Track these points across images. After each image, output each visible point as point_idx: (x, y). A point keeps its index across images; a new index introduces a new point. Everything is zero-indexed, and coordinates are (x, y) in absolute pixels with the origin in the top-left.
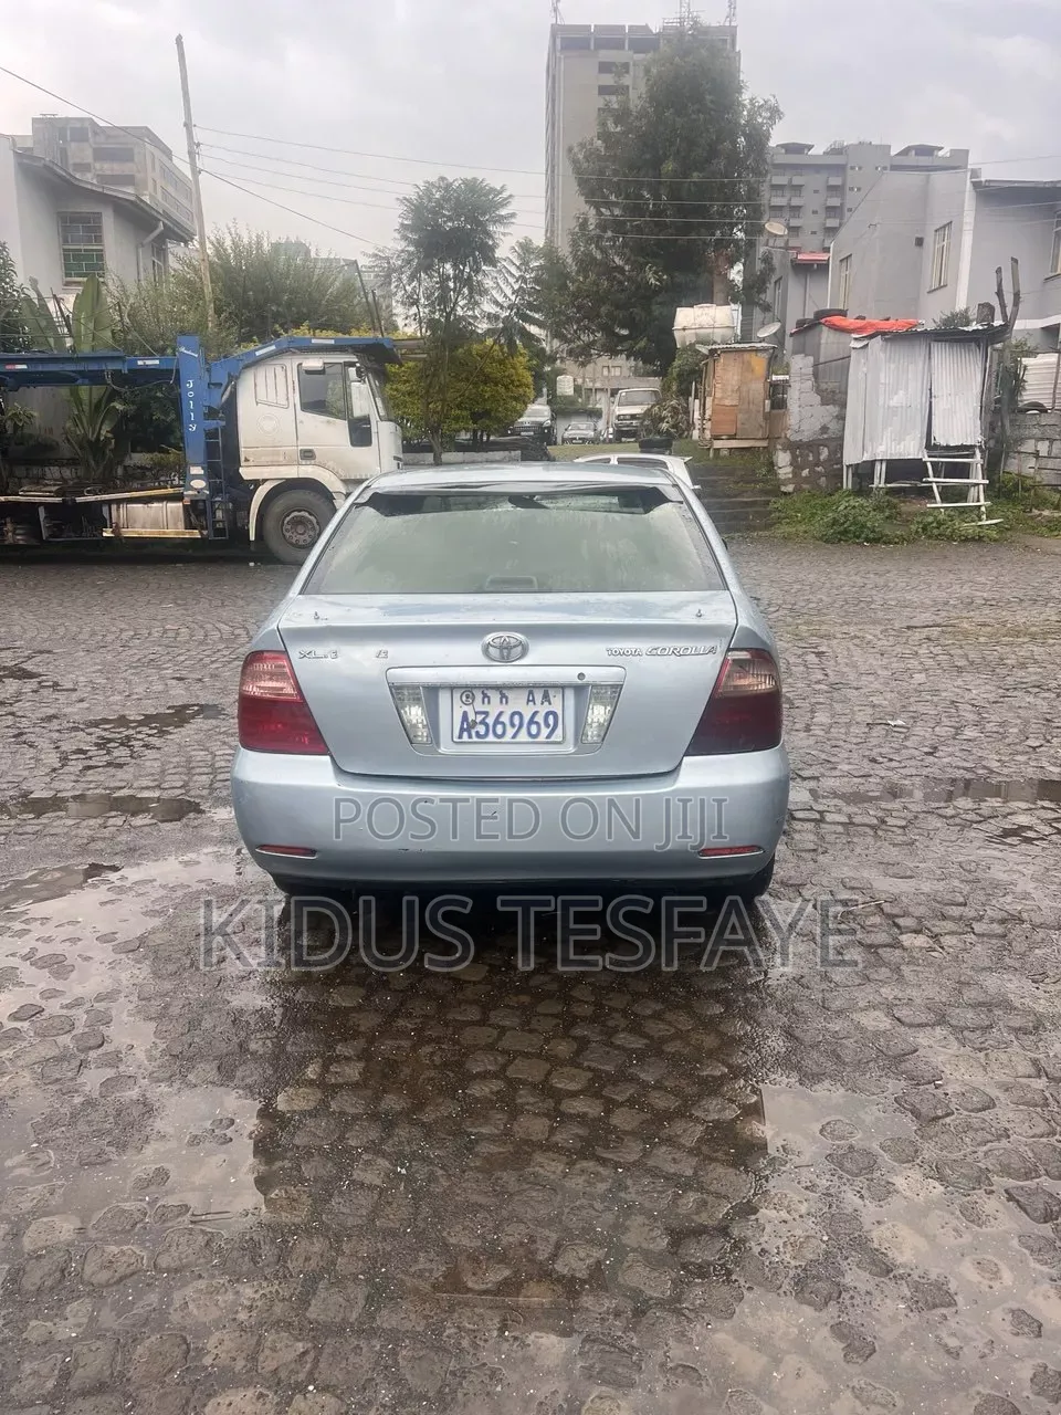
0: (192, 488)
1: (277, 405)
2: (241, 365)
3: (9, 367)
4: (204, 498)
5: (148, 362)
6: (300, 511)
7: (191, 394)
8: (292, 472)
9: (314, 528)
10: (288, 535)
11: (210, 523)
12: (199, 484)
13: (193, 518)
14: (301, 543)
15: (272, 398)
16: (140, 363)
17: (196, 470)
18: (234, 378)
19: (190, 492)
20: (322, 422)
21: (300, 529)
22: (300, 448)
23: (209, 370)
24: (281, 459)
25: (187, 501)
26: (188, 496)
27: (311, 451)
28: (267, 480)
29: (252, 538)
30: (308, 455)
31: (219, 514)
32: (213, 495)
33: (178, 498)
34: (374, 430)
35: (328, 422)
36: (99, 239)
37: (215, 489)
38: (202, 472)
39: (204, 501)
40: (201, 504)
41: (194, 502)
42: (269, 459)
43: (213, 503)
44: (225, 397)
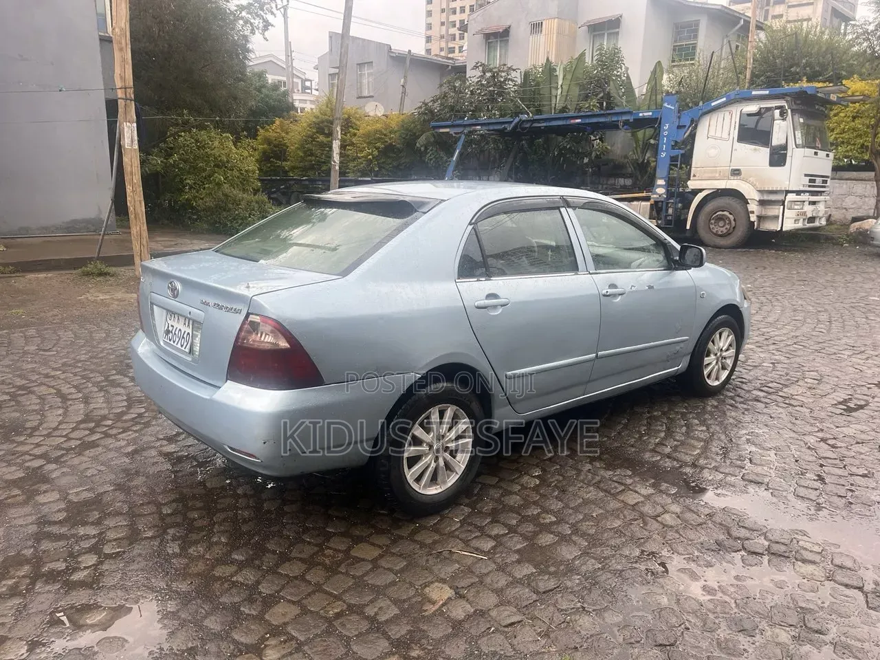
0: (656, 194)
1: (721, 138)
2: (700, 112)
3: (572, 121)
4: (663, 200)
5: (645, 114)
6: (723, 211)
7: (666, 133)
8: (722, 184)
9: (730, 223)
10: (711, 226)
11: (663, 217)
12: (661, 191)
13: (654, 213)
14: (720, 233)
15: (719, 134)
16: (641, 115)
17: (661, 182)
18: (695, 123)
19: (655, 196)
20: (751, 150)
21: (721, 223)
22: (731, 168)
23: (679, 118)
24: (717, 175)
25: (652, 201)
26: (653, 198)
27: (739, 170)
28: (704, 189)
29: (688, 227)
30: (736, 173)
31: (670, 211)
32: (668, 198)
33: (647, 199)
34: (789, 154)
35: (755, 150)
36: (696, 37)
37: (670, 194)
38: (664, 183)
39: (662, 202)
40: (660, 203)
41: (656, 202)
42: (710, 175)
43: (668, 203)
44: (687, 134)
